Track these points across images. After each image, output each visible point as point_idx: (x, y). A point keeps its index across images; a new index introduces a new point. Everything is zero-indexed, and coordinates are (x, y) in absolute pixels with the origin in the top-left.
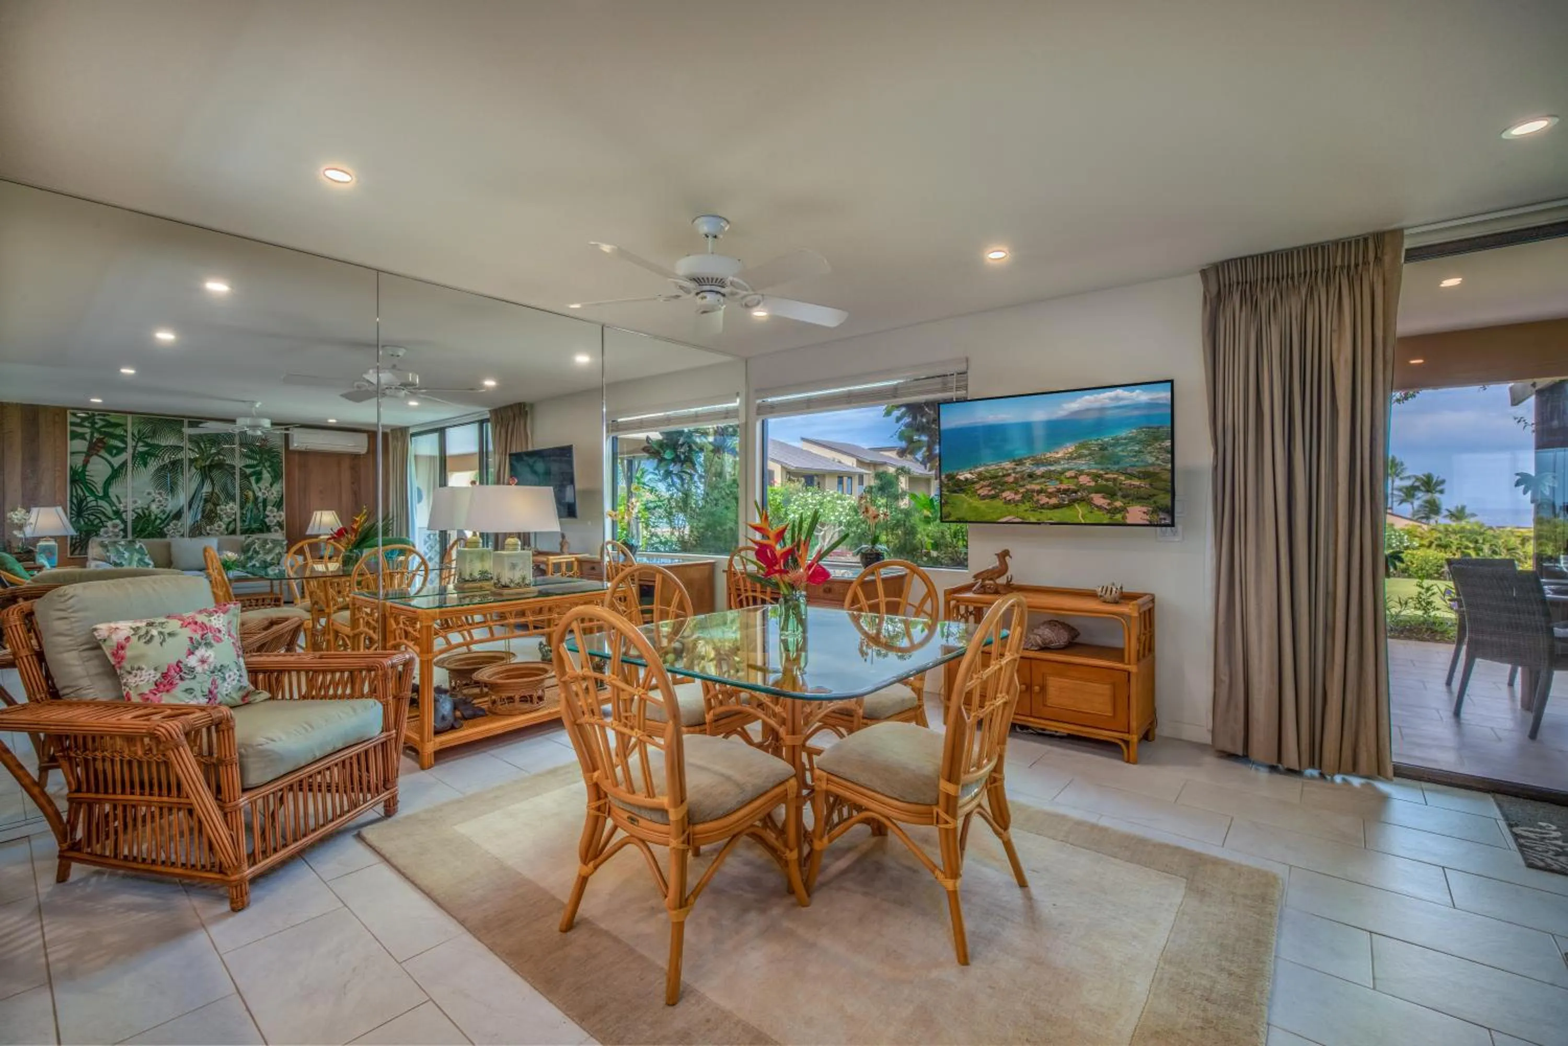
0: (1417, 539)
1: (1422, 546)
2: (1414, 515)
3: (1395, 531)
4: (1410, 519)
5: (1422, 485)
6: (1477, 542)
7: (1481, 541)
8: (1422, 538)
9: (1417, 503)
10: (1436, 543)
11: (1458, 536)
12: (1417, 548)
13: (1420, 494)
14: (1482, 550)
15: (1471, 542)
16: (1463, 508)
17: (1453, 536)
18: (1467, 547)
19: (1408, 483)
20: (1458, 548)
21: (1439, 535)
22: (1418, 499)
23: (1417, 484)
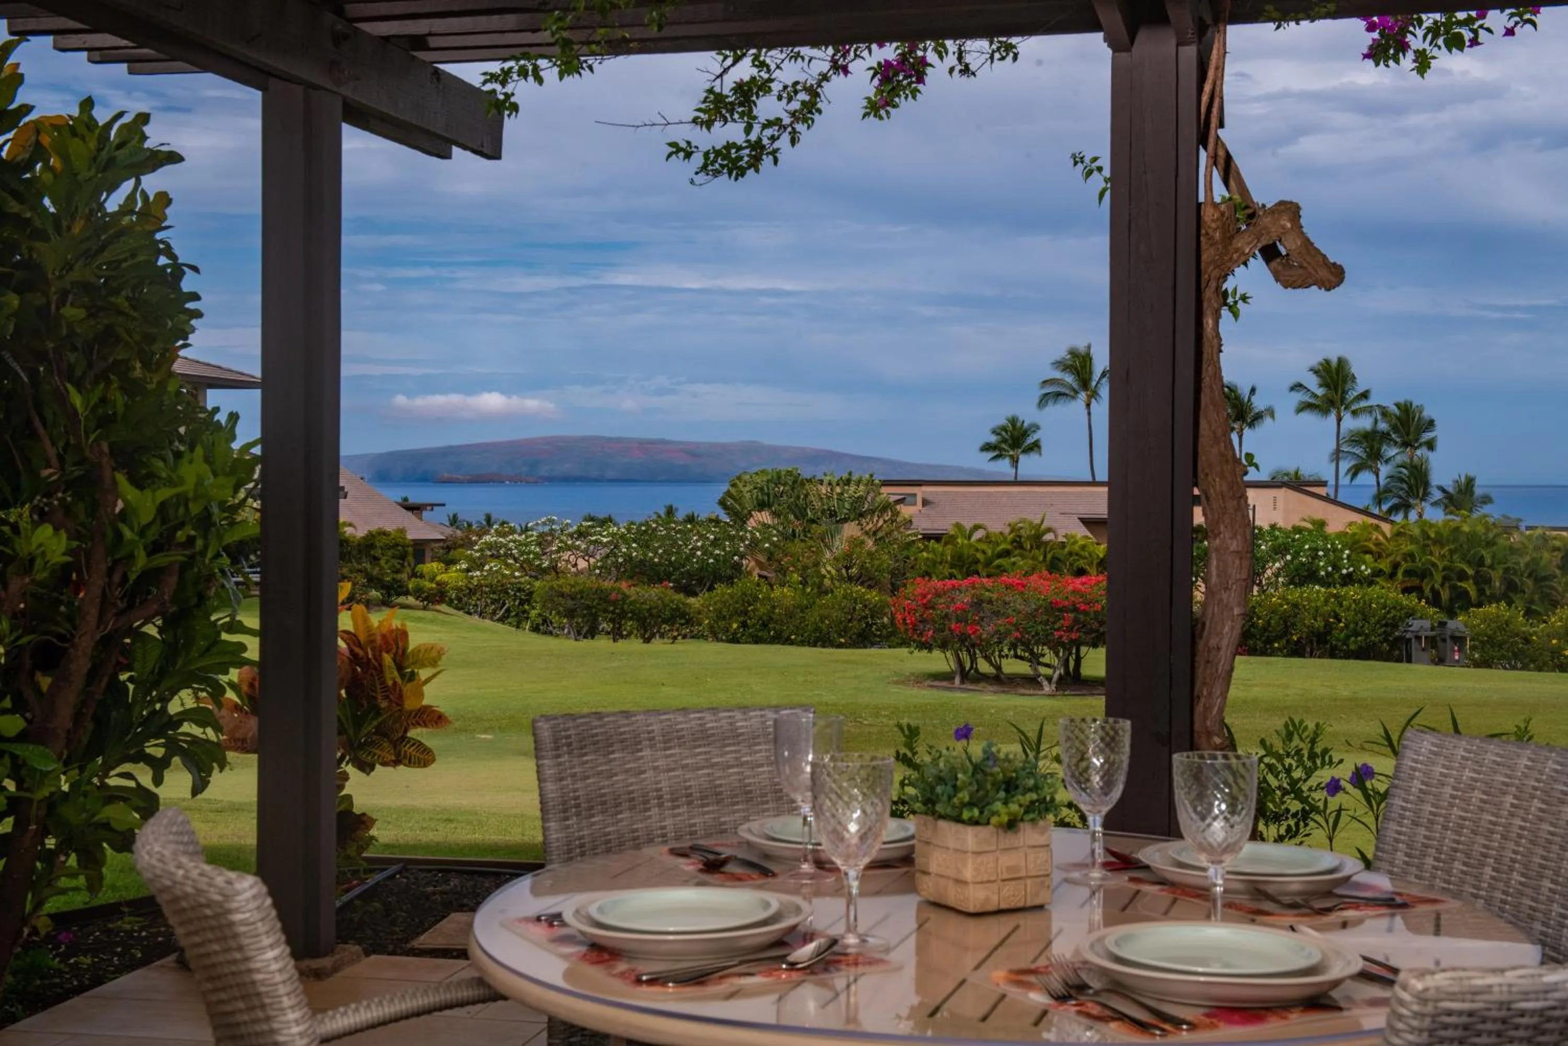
0: (1368, 557)
1: (1378, 573)
2: (1379, 499)
3: (1326, 538)
4: (1365, 512)
5: (1395, 428)
6: (1481, 562)
7: (1488, 561)
8: (1378, 556)
9: (1385, 470)
10: (1404, 566)
11: (1445, 551)
12: (1370, 582)
13: (1391, 451)
14: (1488, 581)
15: (1469, 563)
16: (1470, 481)
17: (1436, 550)
18: (1462, 576)
19: (1365, 423)
20: (1445, 578)
21: (1411, 547)
22: (1387, 461)
23: (1383, 426)
